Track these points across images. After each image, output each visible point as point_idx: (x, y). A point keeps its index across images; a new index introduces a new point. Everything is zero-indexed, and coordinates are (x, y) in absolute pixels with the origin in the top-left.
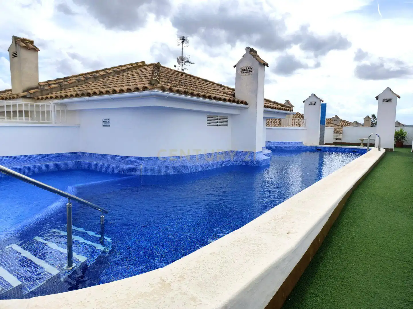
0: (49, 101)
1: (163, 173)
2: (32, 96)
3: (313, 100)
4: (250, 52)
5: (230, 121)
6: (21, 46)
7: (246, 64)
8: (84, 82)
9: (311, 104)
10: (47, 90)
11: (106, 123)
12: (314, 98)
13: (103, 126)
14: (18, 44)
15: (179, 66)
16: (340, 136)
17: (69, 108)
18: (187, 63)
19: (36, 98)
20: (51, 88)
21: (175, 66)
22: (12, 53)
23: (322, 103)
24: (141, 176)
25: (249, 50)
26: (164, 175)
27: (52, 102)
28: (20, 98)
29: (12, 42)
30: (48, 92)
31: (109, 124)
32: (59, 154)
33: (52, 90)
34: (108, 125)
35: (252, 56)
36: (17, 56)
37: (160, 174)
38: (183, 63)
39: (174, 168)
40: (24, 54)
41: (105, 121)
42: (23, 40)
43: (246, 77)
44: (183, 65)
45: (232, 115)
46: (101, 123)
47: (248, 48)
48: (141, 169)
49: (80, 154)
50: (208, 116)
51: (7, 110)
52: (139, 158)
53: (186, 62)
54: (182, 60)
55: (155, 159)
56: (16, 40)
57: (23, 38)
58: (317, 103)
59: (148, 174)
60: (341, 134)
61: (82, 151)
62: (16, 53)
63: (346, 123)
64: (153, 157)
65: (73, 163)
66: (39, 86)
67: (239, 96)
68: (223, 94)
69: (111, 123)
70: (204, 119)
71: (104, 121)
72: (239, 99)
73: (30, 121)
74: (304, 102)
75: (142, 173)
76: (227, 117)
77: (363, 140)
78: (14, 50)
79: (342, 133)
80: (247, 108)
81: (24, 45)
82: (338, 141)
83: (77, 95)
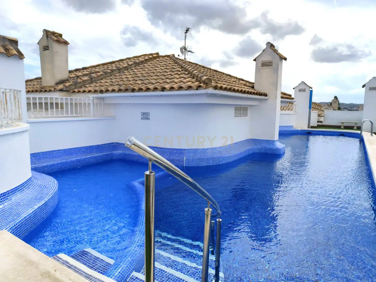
0: (88, 95)
1: (204, 164)
2: (68, 89)
3: (303, 87)
4: (270, 47)
5: (249, 111)
6: (53, 40)
7: (267, 58)
8: (110, 75)
9: (300, 90)
10: (80, 83)
11: (145, 116)
12: (304, 85)
13: (142, 119)
14: (50, 38)
15: (182, 55)
16: (322, 119)
17: (107, 102)
18: (189, 53)
19: (72, 91)
20: (83, 81)
21: (179, 55)
22: (43, 46)
23: (311, 89)
24: (184, 168)
25: (270, 45)
26: (206, 166)
27: (91, 96)
28: (57, 91)
29: (43, 36)
30: (81, 84)
31: (149, 118)
32: (98, 145)
33: (84, 84)
34: (147, 118)
35: (273, 51)
36: (49, 49)
37: (202, 165)
38: (186, 53)
39: (213, 159)
40: (56, 47)
41: (144, 115)
42: (54, 33)
43: (266, 70)
44: (186, 54)
45: (251, 106)
46: (140, 116)
47: (269, 43)
48: (184, 160)
49: (116, 144)
50: (235, 108)
51: (39, 101)
52: (180, 149)
53: (188, 51)
54: (185, 50)
55: (195, 151)
56: (47, 34)
57: (53, 31)
58: (306, 90)
59: (191, 165)
60: (323, 118)
61: (117, 142)
62: (48, 46)
63: (316, 104)
64: (193, 149)
65: (112, 154)
66: (69, 78)
67: (258, 88)
68: (243, 86)
69: (151, 117)
70: (232, 111)
71: (142, 115)
72: (258, 90)
73: (74, 115)
74: (294, 88)
75: (185, 164)
76: (247, 108)
77: (343, 123)
78: (45, 43)
79: (323, 116)
80: (267, 100)
81: (56, 39)
82: (320, 124)
83: (120, 90)
